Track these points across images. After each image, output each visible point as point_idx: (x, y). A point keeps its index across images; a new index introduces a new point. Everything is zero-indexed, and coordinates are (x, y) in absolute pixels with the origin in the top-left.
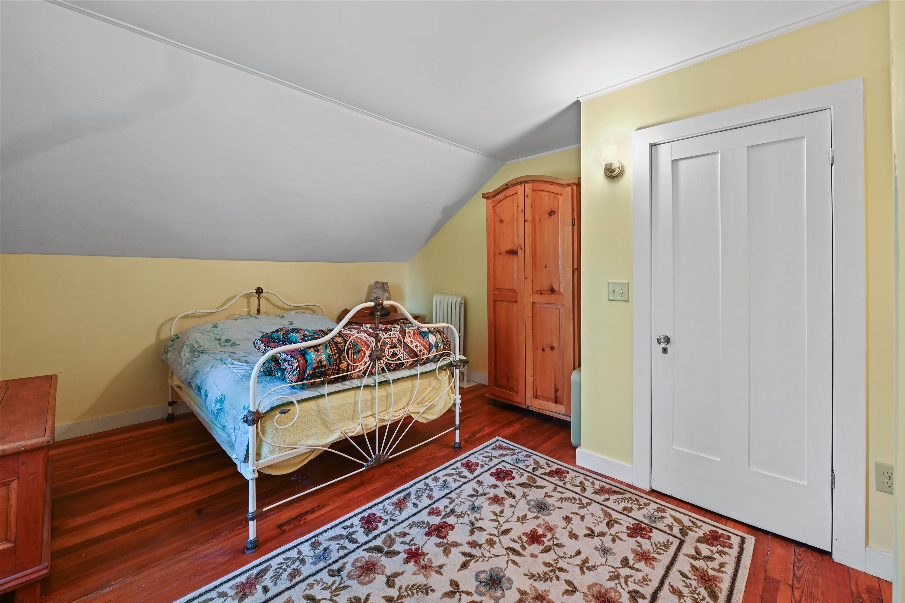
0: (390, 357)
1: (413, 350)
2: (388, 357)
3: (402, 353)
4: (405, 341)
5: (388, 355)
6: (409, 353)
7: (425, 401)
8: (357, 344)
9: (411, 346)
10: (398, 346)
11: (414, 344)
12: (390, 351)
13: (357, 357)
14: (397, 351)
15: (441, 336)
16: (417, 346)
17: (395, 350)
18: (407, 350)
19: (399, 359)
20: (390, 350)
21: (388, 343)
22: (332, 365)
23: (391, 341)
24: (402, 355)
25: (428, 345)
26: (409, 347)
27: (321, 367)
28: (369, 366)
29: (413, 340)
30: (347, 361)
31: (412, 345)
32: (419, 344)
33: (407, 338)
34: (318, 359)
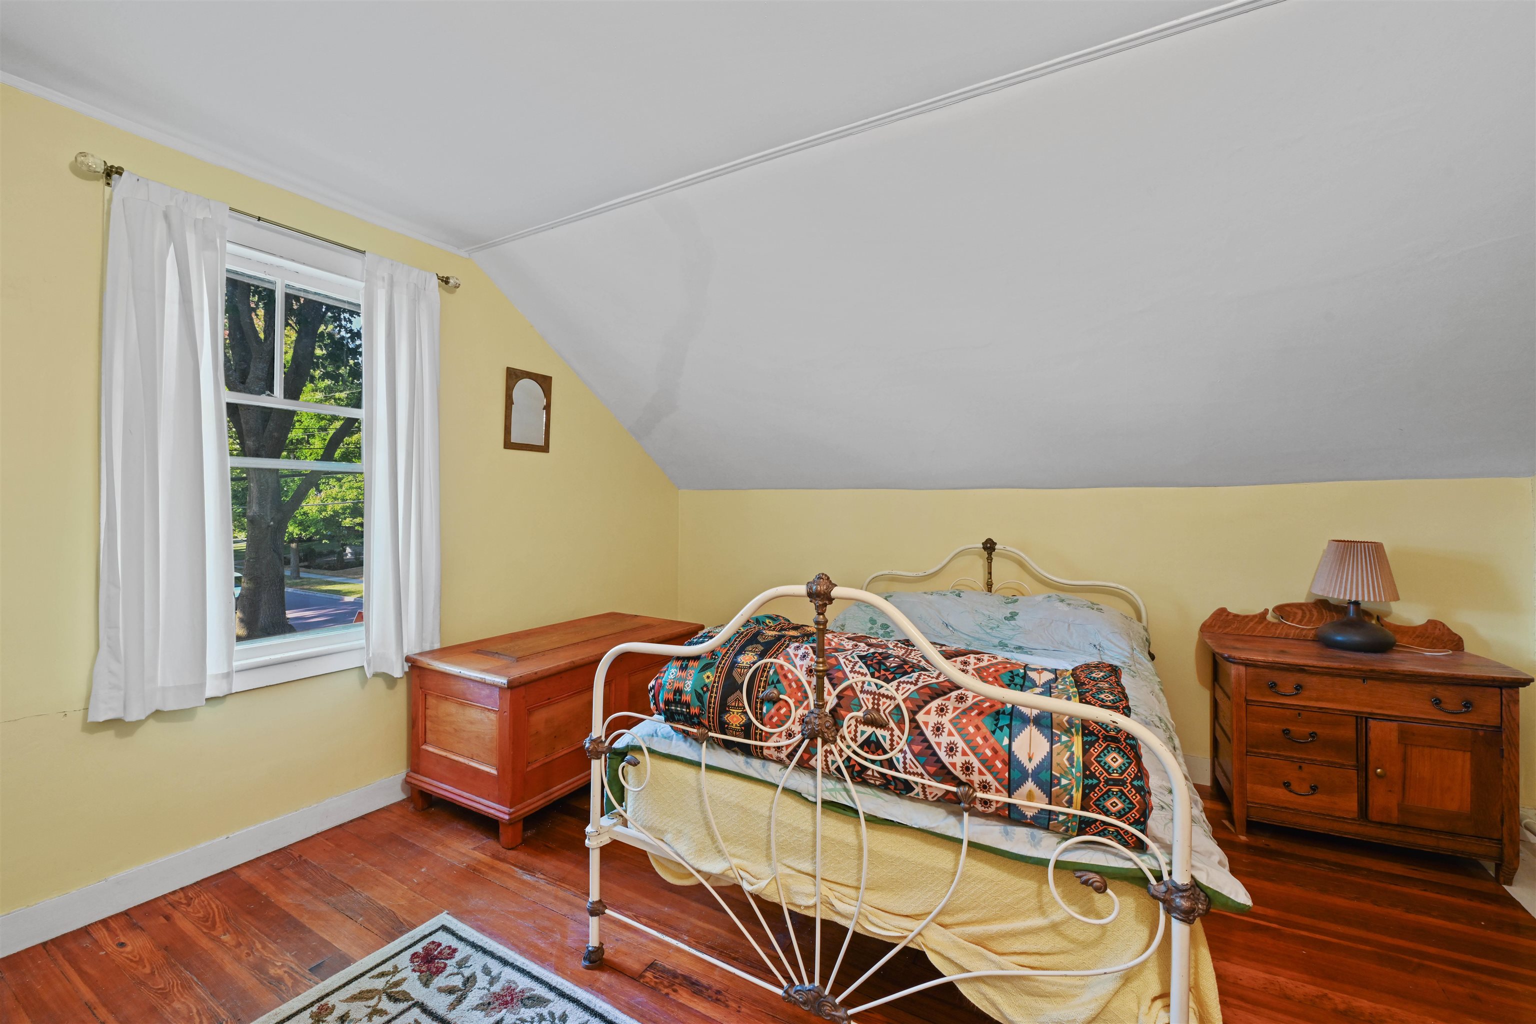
0: (861, 746)
1: (935, 754)
2: (854, 746)
3: (901, 751)
4: (920, 717)
5: (854, 740)
6: (923, 759)
7: (1000, 949)
8: (778, 682)
9: (932, 739)
10: (892, 724)
11: (944, 739)
12: (859, 730)
13: (768, 711)
14: (884, 738)
15: (1085, 752)
16: (951, 749)
17: (879, 732)
18: (917, 748)
19: (890, 764)
20: (861, 727)
21: (861, 707)
22: (706, 707)
23: (873, 703)
24: (900, 756)
25: (1003, 761)
26: (926, 740)
27: (679, 703)
28: (799, 746)
29: (948, 726)
30: (746, 713)
31: (937, 740)
32: (961, 744)
33: (928, 713)
34: (676, 685)
